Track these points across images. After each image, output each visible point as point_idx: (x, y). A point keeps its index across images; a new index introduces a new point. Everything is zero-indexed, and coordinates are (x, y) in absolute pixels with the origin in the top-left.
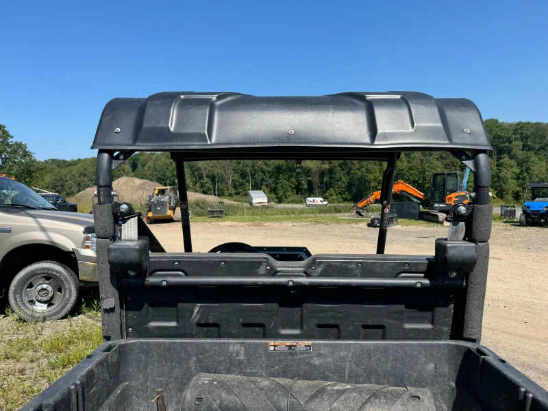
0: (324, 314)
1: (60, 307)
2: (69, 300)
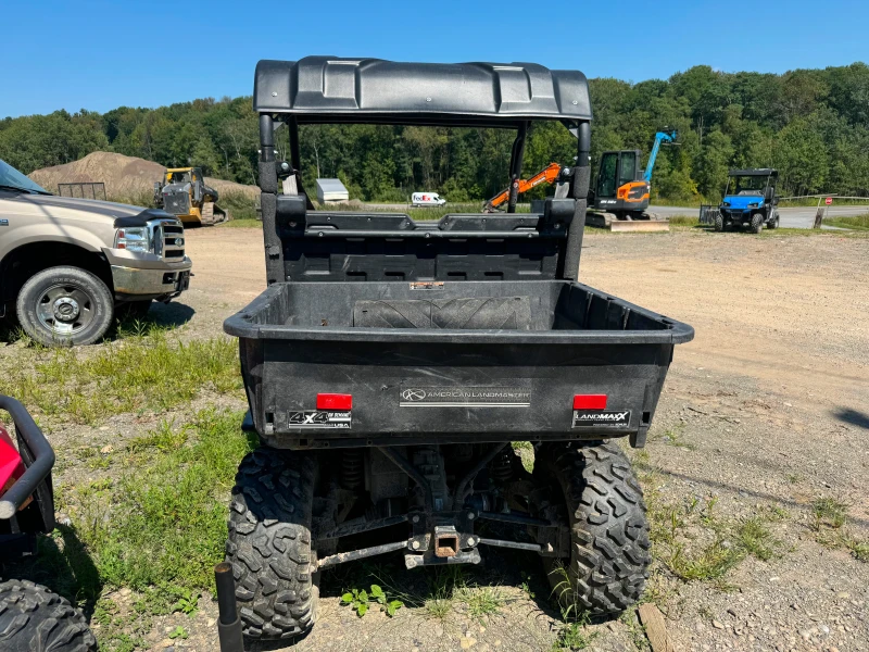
0: (455, 264)
1: (91, 327)
2: (101, 318)
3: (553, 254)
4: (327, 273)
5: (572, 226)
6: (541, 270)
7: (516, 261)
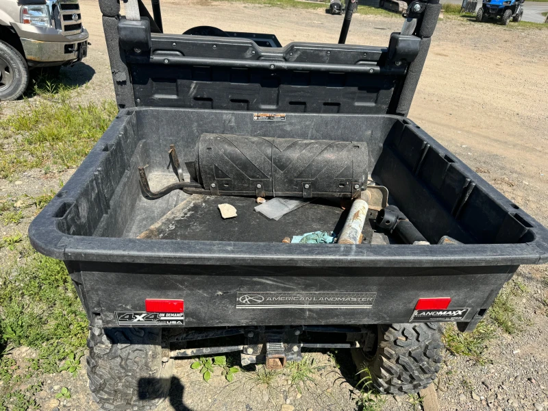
3: (389, 88)
4: (174, 97)
5: (412, 64)
6: (376, 102)
7: (354, 93)
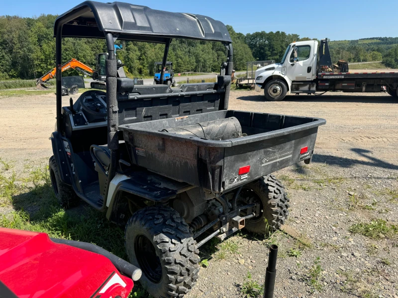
0: (185, 107)
4: (135, 118)
6: (214, 106)
7: (206, 104)
